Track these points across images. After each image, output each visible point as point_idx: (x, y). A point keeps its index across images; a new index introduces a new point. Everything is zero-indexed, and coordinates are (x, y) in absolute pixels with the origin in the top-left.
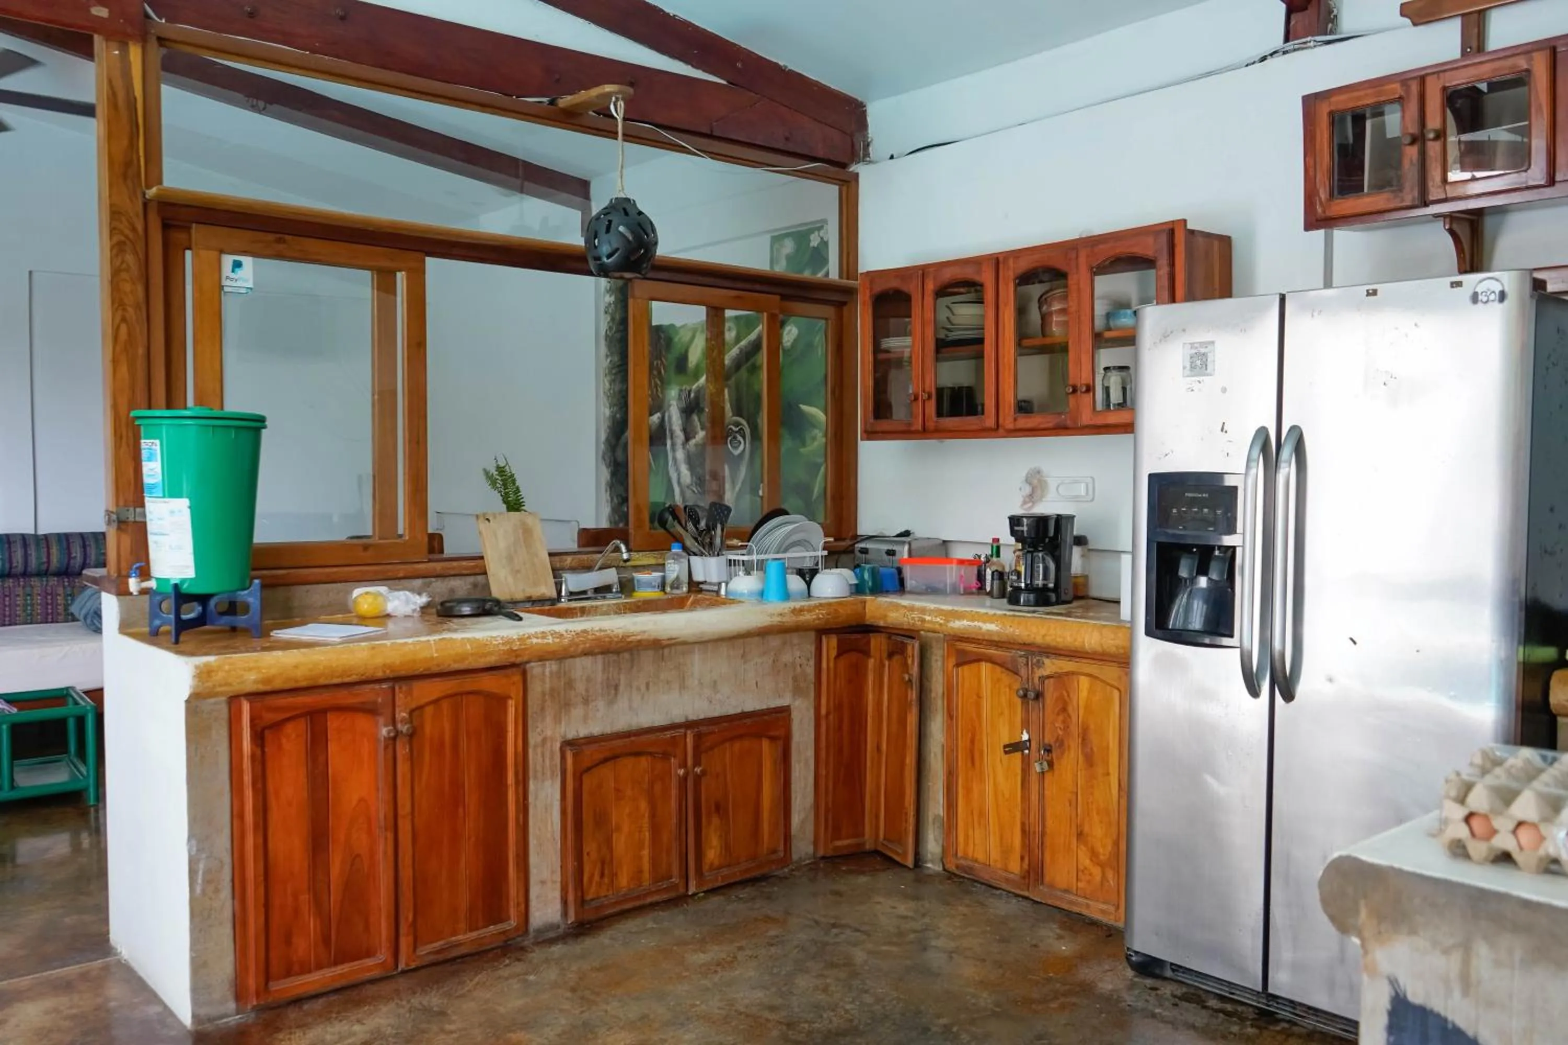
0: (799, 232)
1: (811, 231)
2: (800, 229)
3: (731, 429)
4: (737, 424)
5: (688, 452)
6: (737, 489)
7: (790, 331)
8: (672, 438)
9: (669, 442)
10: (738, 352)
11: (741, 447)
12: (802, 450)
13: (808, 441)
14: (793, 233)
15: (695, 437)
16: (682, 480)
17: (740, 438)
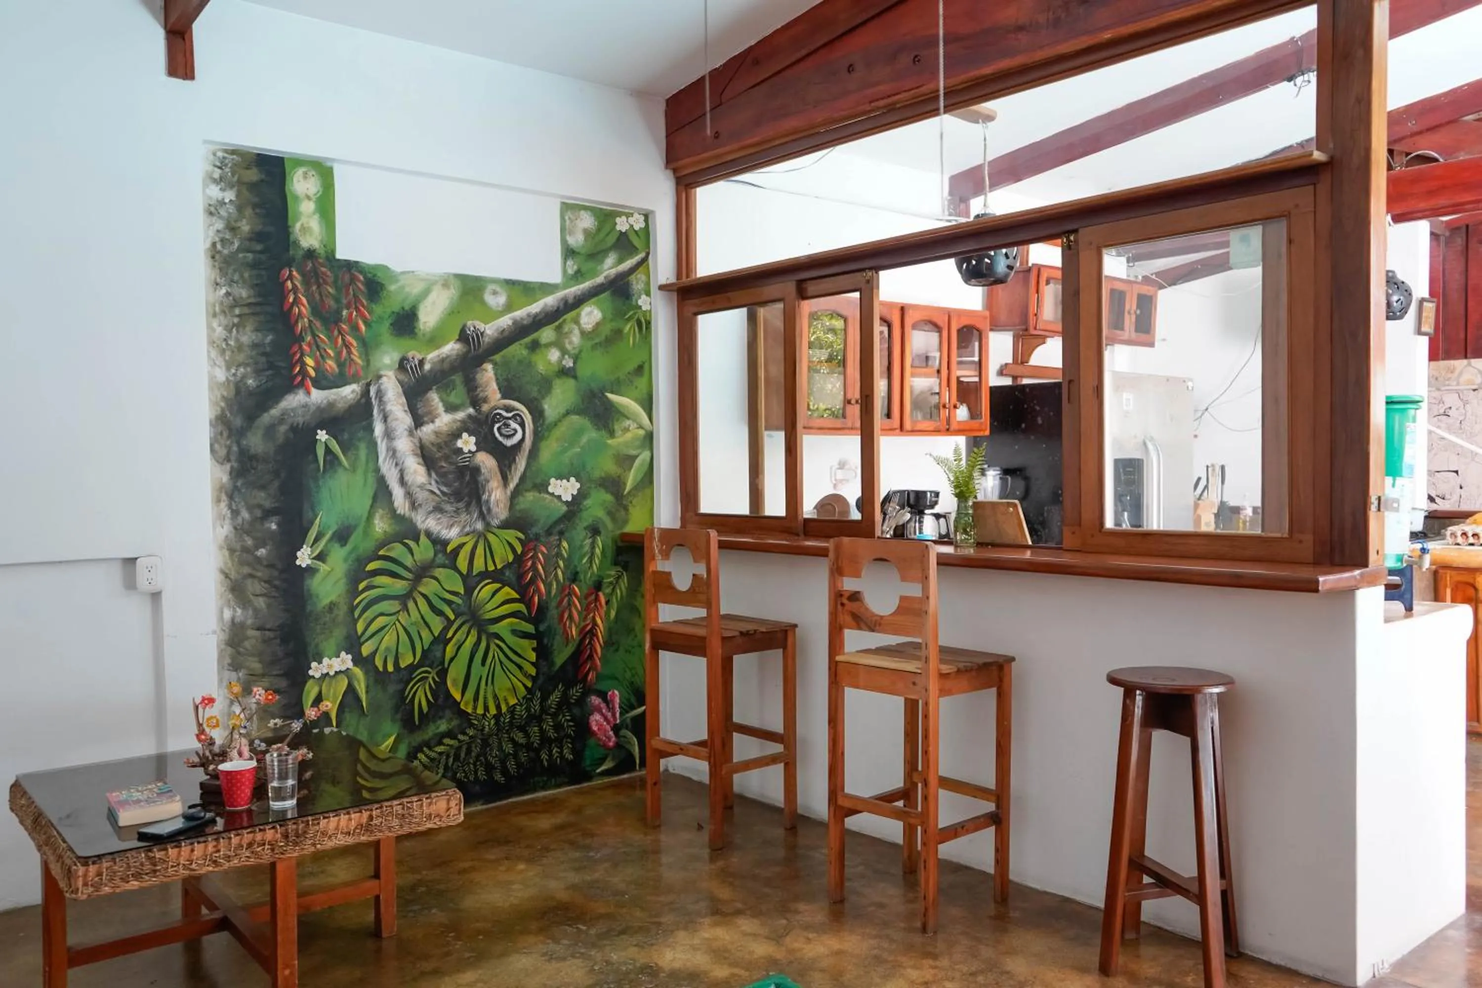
0: (601, 209)
1: (620, 214)
2: (605, 207)
3: (500, 414)
4: (508, 409)
5: (420, 440)
6: (512, 486)
7: (591, 313)
8: (385, 419)
9: (379, 429)
10: (510, 323)
11: (519, 436)
12: (609, 442)
13: (618, 433)
14: (594, 208)
15: (433, 422)
16: (408, 478)
17: (514, 425)
